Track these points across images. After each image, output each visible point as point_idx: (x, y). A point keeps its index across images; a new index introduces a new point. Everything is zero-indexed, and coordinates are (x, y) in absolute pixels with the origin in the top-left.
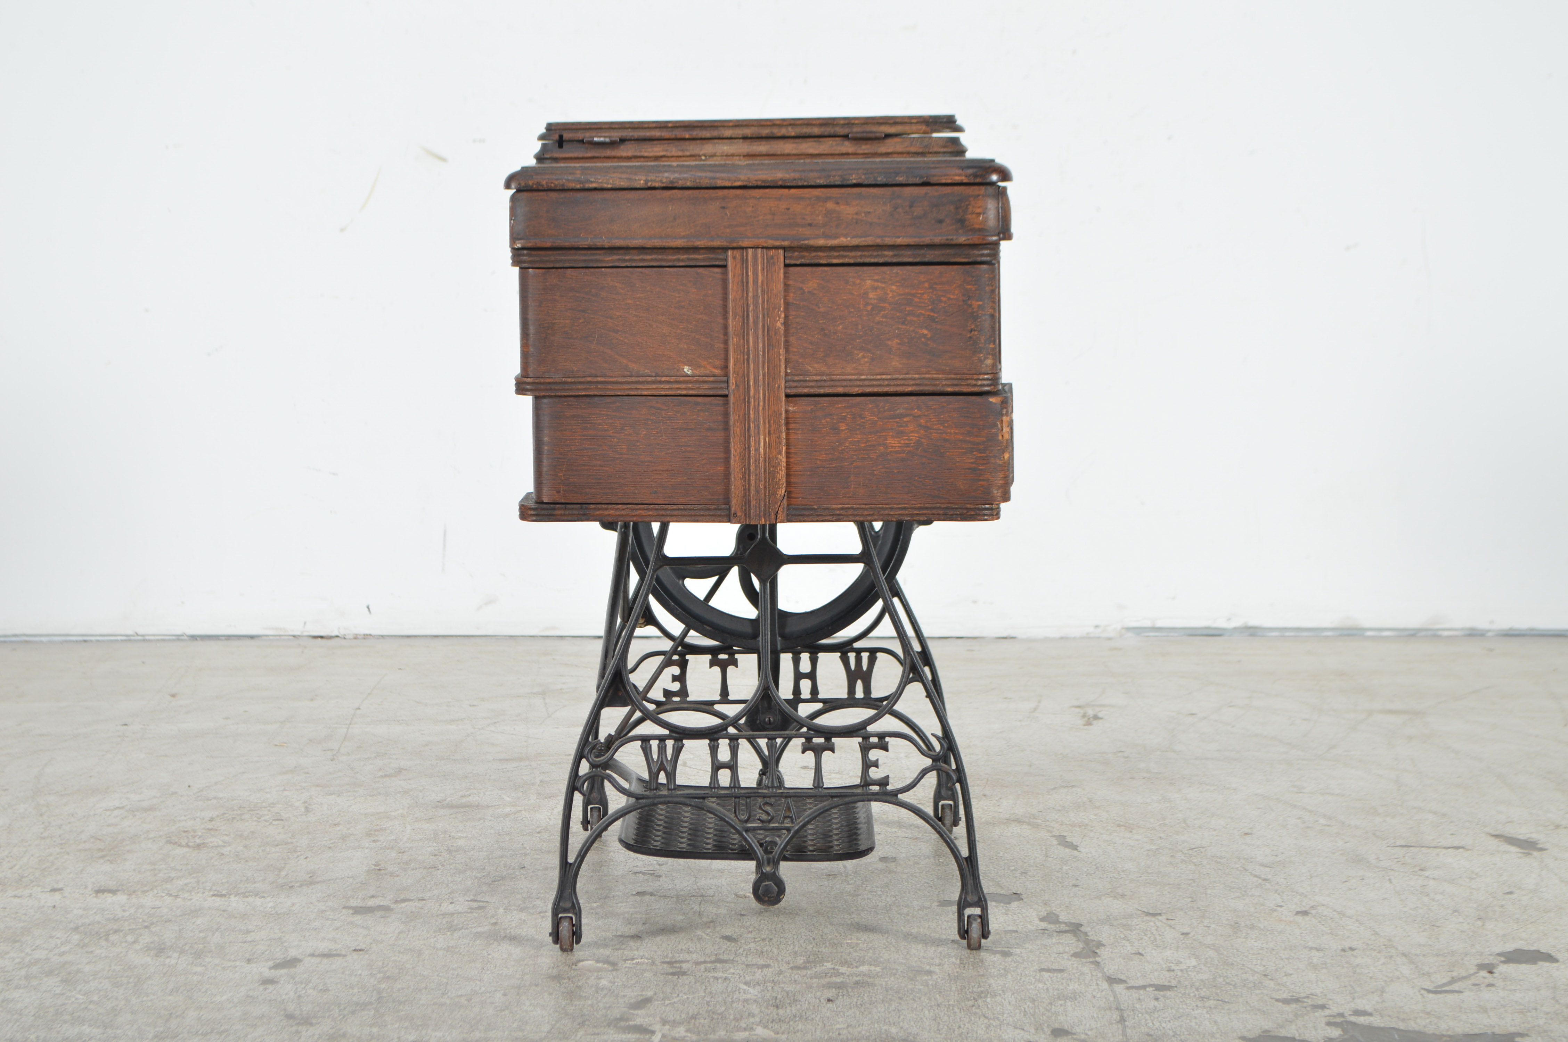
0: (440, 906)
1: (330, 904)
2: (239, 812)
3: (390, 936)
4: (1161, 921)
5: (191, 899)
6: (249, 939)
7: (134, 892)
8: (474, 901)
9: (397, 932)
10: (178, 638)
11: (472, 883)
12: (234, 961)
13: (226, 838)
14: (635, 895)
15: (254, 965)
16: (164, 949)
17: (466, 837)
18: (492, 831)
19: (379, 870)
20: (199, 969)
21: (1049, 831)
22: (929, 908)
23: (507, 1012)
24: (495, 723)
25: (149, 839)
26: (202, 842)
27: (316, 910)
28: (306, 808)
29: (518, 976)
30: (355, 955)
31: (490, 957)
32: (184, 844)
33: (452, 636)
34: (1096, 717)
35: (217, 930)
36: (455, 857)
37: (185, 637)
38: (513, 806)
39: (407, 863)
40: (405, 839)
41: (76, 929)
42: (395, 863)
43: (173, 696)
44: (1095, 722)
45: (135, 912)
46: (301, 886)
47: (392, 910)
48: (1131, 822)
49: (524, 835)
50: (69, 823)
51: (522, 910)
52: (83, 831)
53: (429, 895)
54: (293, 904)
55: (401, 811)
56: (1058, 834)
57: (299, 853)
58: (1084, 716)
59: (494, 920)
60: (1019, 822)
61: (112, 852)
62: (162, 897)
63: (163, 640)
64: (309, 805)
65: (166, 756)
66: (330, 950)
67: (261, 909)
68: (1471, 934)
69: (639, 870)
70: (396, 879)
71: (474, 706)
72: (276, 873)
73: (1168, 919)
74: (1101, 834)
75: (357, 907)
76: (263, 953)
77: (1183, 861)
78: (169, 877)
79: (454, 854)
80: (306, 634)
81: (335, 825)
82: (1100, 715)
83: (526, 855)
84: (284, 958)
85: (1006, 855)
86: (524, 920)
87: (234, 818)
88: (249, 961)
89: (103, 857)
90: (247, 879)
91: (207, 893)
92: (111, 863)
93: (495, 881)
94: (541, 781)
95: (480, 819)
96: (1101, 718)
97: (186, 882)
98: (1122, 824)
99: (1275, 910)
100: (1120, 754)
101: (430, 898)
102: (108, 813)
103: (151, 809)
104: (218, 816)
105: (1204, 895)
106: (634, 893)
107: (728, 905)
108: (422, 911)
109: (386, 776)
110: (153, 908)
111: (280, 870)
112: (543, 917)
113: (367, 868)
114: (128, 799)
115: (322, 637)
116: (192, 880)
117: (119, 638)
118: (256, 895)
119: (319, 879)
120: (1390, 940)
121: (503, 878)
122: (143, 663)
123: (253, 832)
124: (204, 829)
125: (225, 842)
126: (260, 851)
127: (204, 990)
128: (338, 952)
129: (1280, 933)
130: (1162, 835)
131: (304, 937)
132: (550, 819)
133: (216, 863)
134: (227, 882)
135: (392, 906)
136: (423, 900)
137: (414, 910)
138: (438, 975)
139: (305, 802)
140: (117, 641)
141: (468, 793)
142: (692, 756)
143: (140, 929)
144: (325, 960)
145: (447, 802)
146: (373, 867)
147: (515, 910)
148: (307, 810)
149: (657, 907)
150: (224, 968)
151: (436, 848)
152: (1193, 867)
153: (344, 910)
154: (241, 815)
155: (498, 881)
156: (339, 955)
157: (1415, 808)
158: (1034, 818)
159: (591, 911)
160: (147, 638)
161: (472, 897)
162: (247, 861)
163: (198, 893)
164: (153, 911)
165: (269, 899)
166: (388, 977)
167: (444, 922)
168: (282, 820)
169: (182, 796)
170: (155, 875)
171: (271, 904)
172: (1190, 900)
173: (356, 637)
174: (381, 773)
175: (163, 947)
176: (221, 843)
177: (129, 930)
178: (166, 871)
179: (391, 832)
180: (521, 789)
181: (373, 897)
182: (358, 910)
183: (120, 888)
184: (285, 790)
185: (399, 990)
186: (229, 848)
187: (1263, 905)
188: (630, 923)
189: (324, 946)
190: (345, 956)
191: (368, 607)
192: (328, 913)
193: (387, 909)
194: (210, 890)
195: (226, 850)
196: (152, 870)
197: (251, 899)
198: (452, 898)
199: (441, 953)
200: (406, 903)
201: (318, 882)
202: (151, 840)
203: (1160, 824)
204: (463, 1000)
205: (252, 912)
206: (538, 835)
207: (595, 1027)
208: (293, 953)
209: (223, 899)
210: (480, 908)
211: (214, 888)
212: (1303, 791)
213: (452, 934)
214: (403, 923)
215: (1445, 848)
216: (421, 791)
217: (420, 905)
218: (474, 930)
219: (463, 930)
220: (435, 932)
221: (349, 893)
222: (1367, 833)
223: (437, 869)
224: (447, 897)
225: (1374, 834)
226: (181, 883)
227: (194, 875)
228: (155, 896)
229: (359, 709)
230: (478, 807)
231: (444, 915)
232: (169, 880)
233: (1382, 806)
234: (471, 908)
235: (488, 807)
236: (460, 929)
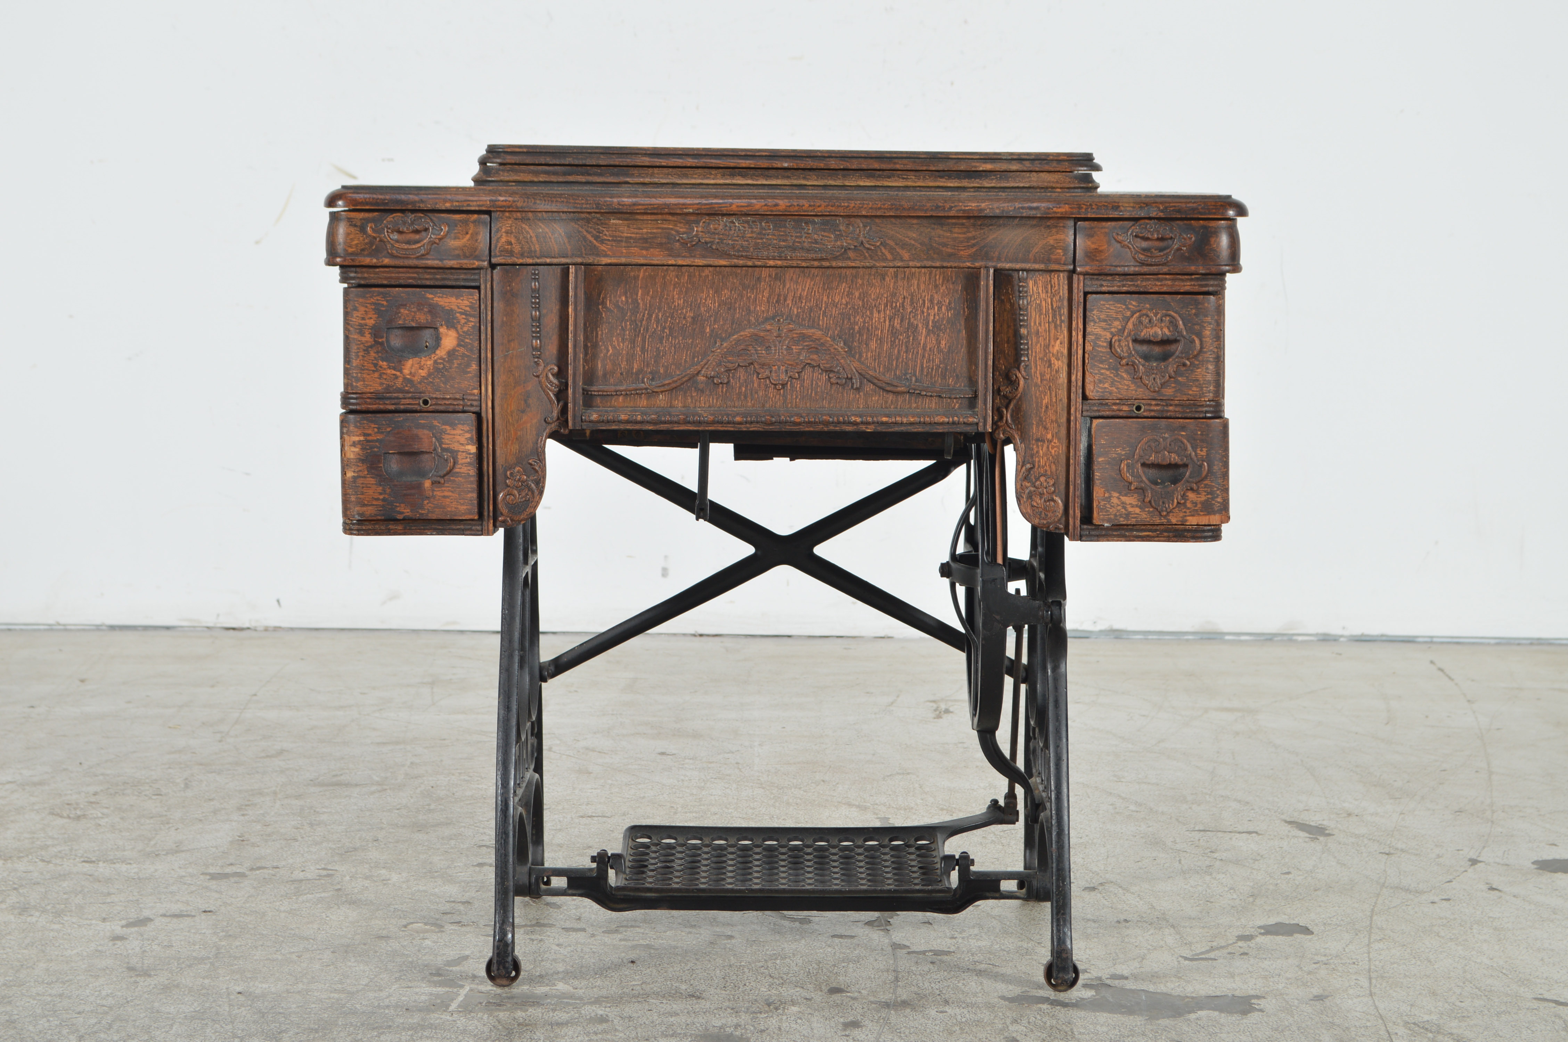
0: (292, 873)
1: (190, 870)
2: (122, 787)
3: (240, 899)
5: (62, 865)
6: (109, 900)
7: (11, 858)
8: (324, 869)
9: (246, 896)
10: (98, 628)
11: (326, 854)
12: (91, 919)
13: (105, 811)
14: (475, 866)
15: (108, 923)
16: (28, 908)
17: (330, 812)
18: (356, 807)
19: (243, 841)
20: (57, 927)
23: (332, 967)
24: (381, 710)
25: (33, 810)
26: (82, 813)
27: (176, 876)
28: (186, 783)
29: (349, 936)
30: (203, 916)
31: (328, 919)
32: (65, 815)
33: (356, 630)
34: (947, 711)
35: (80, 892)
36: (315, 830)
37: (104, 628)
38: (379, 785)
39: (269, 835)
40: (273, 813)
42: (258, 835)
43: (82, 681)
44: (945, 716)
45: (8, 875)
46: (167, 854)
47: (246, 876)
49: (384, 811)
51: (366, 878)
53: (284, 863)
54: (156, 870)
55: (274, 788)
57: (171, 825)
58: (935, 710)
59: (339, 887)
62: (36, 862)
63: (84, 630)
64: (190, 782)
65: (65, 736)
66: (181, 911)
67: (125, 874)
68: (1240, 909)
69: (484, 843)
70: (257, 849)
71: (364, 694)
72: (146, 842)
75: (214, 874)
76: (119, 913)
78: (46, 845)
79: (315, 827)
80: (219, 625)
81: (210, 800)
82: (951, 709)
83: (382, 829)
84: (138, 918)
86: (367, 887)
87: (116, 793)
88: (104, 920)
90: (118, 848)
91: (78, 860)
93: (347, 852)
94: (412, 763)
96: (952, 712)
97: (60, 849)
100: (960, 745)
101: (284, 866)
103: (41, 783)
104: (102, 791)
106: (475, 864)
108: (274, 877)
109: (267, 756)
110: (25, 872)
111: (150, 840)
112: (385, 884)
113: (231, 839)
114: (21, 774)
115: (234, 629)
116: (67, 848)
117: (42, 627)
118: (123, 862)
119: (185, 848)
120: (1163, 913)
121: (355, 849)
122: (60, 650)
123: (132, 806)
124: (87, 802)
125: (103, 814)
126: (135, 823)
127: (57, 944)
128: (189, 913)
131: (160, 899)
133: (92, 833)
134: (99, 850)
135: (247, 873)
136: (278, 868)
137: (267, 876)
138: (276, 935)
139: (186, 779)
140: (39, 630)
141: (340, 773)
142: (558, 742)
143: (9, 890)
144: (175, 920)
145: (319, 780)
146: (238, 838)
147: (360, 878)
148: (187, 786)
150: (79, 926)
153: (202, 876)
154: (124, 789)
155: (351, 852)
156: (188, 916)
157: (1222, 796)
158: (865, 802)
160: (69, 627)
161: (323, 866)
162: (121, 831)
163: (69, 859)
164: (25, 874)
165: (135, 865)
166: (230, 936)
167: (292, 888)
168: (161, 795)
169: (72, 772)
170: (33, 843)
171: (136, 870)
173: (266, 629)
174: (262, 754)
175: (27, 906)
176: (100, 815)
178: (44, 840)
179: (261, 807)
180: (391, 770)
181: (231, 864)
182: (214, 877)
184: (170, 768)
185: (237, 947)
186: (106, 820)
189: (175, 908)
190: (194, 916)
191: (278, 601)
192: (186, 878)
193: (242, 875)
194: (81, 857)
195: (102, 822)
196: (30, 838)
197: (117, 866)
198: (304, 867)
199: (283, 915)
200: (261, 871)
201: (183, 851)
202: (35, 812)
204: (294, 957)
205: (116, 877)
207: (410, 981)
208: (147, 913)
209: (92, 865)
210: (328, 876)
211: (85, 855)
212: (1122, 780)
213: (297, 899)
214: (254, 888)
215: (1239, 833)
216: (296, 770)
217: (274, 873)
218: (318, 895)
219: (308, 895)
220: (282, 896)
221: (210, 861)
222: (1171, 818)
223: (296, 840)
224: (300, 865)
225: (1177, 820)
226: (55, 850)
227: (69, 843)
228: (28, 862)
229: (255, 695)
230: (347, 785)
231: (293, 881)
232: (45, 847)
233: (1192, 794)
234: (320, 876)
235: (356, 785)
236: (306, 894)
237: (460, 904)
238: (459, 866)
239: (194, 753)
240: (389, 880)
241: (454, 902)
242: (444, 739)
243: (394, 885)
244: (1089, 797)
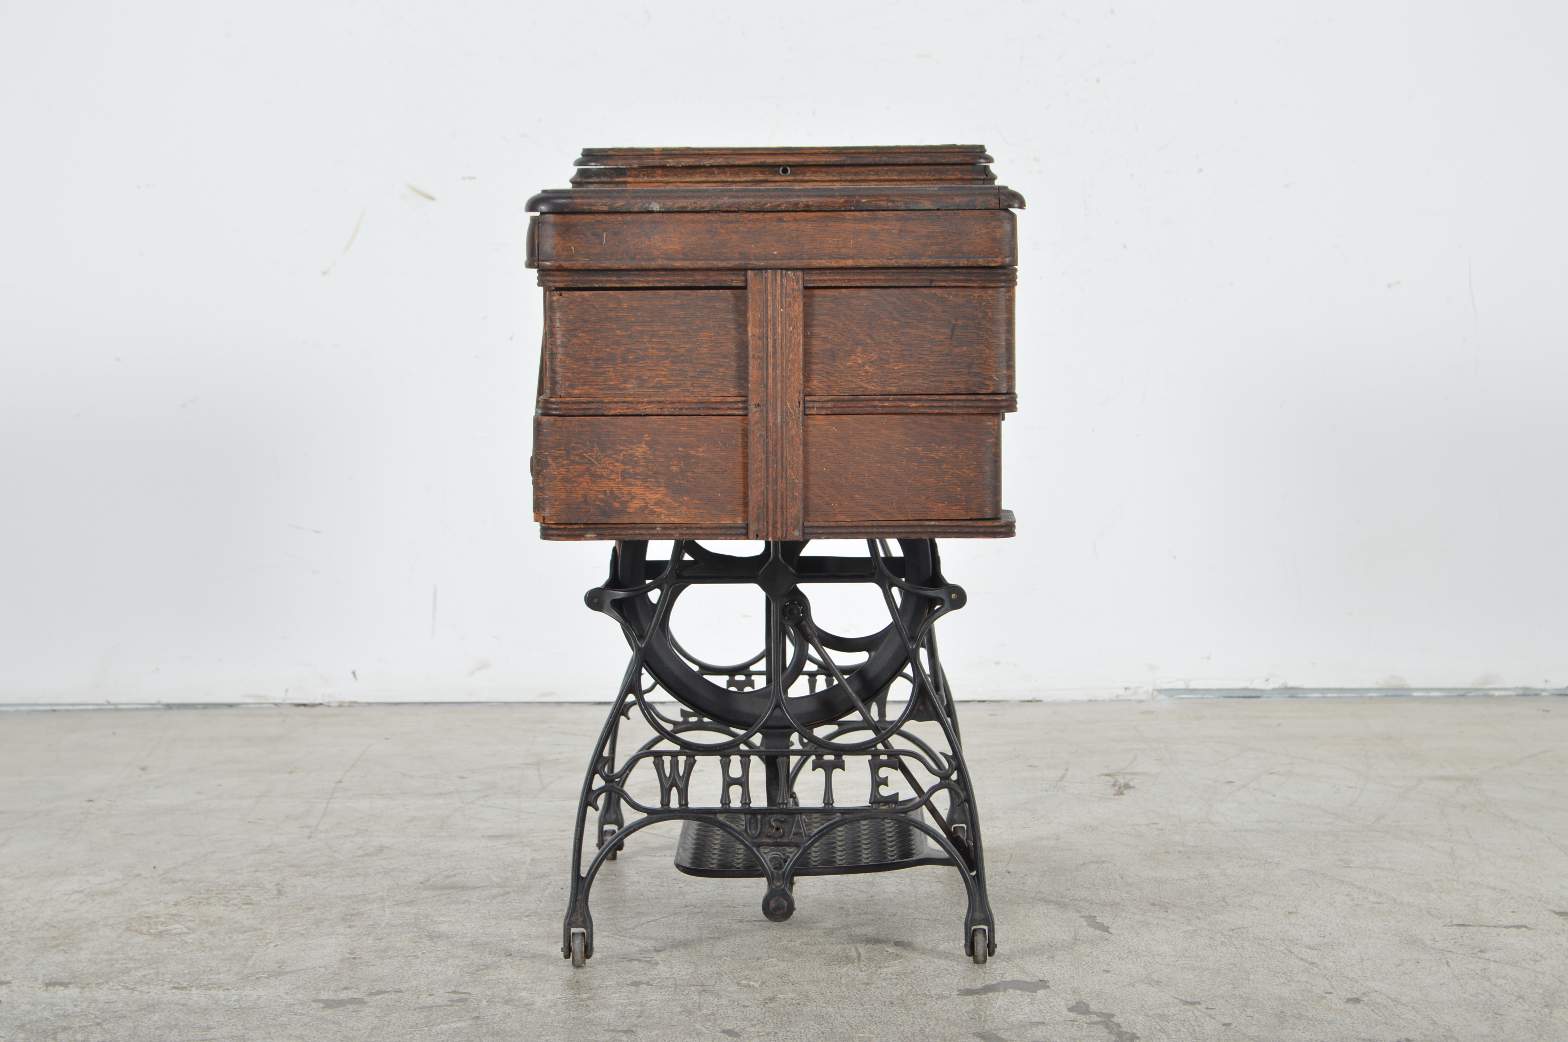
0: (418, 998)
1: (299, 996)
2: (206, 896)
3: (363, 1032)
4: (1200, 1010)
5: (149, 992)
6: (209, 1037)
7: (88, 985)
8: (455, 992)
9: (370, 1027)
10: (153, 707)
11: (454, 973)
13: (190, 924)
17: (450, 921)
18: (478, 915)
19: (354, 958)
21: (1077, 911)
22: (948, 997)
24: (485, 796)
25: (107, 926)
26: (164, 928)
27: (283, 1004)
28: (279, 890)
32: (145, 931)
33: (443, 703)
34: (1127, 786)
35: (175, 1026)
36: (436, 944)
37: (159, 706)
38: (501, 887)
39: (384, 951)
40: (384, 924)
41: (22, 1027)
42: (371, 951)
43: (144, 769)
44: (1126, 792)
45: (88, 1007)
46: (269, 977)
47: (366, 1003)
48: (1166, 900)
49: (511, 919)
50: (23, 909)
51: (506, 1002)
52: (36, 918)
53: (406, 986)
54: (259, 997)
55: (380, 893)
56: (1087, 914)
57: (269, 941)
58: (1114, 785)
59: (476, 1014)
60: (1046, 901)
61: (67, 941)
62: (118, 990)
63: (138, 710)
64: (282, 887)
65: (132, 834)
67: (225, 1003)
68: (1538, 1022)
70: (372, 968)
71: (463, 778)
72: (242, 963)
73: (1207, 1008)
74: (1134, 914)
75: (328, 1000)
77: (1223, 943)
78: (127, 968)
79: (435, 940)
80: (288, 701)
81: (309, 909)
82: (1132, 783)
85: (1032, 938)
86: (509, 1014)
87: (200, 902)
89: (56, 946)
90: (211, 970)
91: (166, 986)
92: (65, 952)
93: (479, 971)
94: (533, 860)
95: (465, 902)
96: (1133, 787)
97: (144, 973)
98: (1156, 902)
99: (1324, 997)
100: (1153, 826)
101: (408, 990)
102: (66, 897)
103: (112, 892)
104: (183, 900)
105: (1247, 981)
106: (629, 982)
107: (730, 995)
108: (398, 1003)
109: (366, 855)
110: (108, 1003)
111: (247, 960)
112: (529, 1010)
113: (340, 957)
114: (88, 881)
115: (305, 705)
116: (152, 971)
117: (90, 707)
118: (219, 988)
119: (289, 969)
120: (1450, 1031)
121: (487, 967)
122: (114, 733)
123: (220, 918)
124: (168, 914)
125: (189, 929)
126: (227, 938)
129: (1330, 1023)
130: (1200, 915)
131: (270, 1034)
132: (540, 901)
133: (178, 952)
134: (189, 973)
135: (366, 999)
136: (401, 992)
137: (389, 1003)
139: (278, 884)
140: (87, 711)
141: (453, 873)
143: (91, 1026)
145: (430, 882)
146: (348, 955)
147: (499, 1002)
148: (280, 893)
149: (653, 998)
151: (417, 934)
152: (1234, 950)
153: (314, 1004)
154: (209, 898)
155: (482, 970)
157: (1472, 883)
158: (1062, 897)
159: (581, 1003)
160: (120, 707)
161: (453, 988)
162: (212, 949)
163: (157, 985)
164: (107, 1006)
165: (233, 991)
167: (422, 1017)
168: (252, 904)
169: (146, 878)
170: (112, 966)
171: (235, 997)
172: (1231, 986)
173: (341, 705)
174: (361, 852)
176: (185, 930)
177: (80, 1027)
178: (124, 961)
179: (369, 917)
180: (510, 869)
181: (346, 988)
182: (330, 1004)
183: (73, 981)
184: (257, 871)
186: (193, 936)
187: (1310, 992)
188: (623, 1017)
191: (354, 673)
192: (296, 1007)
193: (360, 1002)
194: (170, 982)
195: (189, 938)
196: (108, 960)
197: (213, 992)
198: (432, 990)
200: (382, 996)
201: (287, 973)
202: (110, 927)
203: (1198, 903)
205: (214, 1006)
206: (527, 919)
209: (183, 992)
210: (461, 1000)
211: (175, 980)
212: (1351, 865)
213: (430, 1030)
214: (377, 1017)
215: (1506, 927)
216: (403, 871)
217: (397, 998)
218: (453, 1025)
219: (442, 1025)
220: (411, 1027)
221: (320, 984)
222: (1421, 911)
223: (417, 957)
224: (426, 988)
225: (1428, 912)
226: (139, 974)
227: (154, 966)
228: (109, 989)
229: (340, 782)
230: (464, 888)
231: (422, 1008)
232: (127, 971)
233: (1436, 881)
234: (452, 1001)
235: (474, 888)
236: (439, 1025)
237: (621, 1034)
238: (611, 986)
239: (282, 852)
240: (533, 1004)
241: (613, 1031)
242: (564, 831)
243: (540, 1011)
244: (1319, 887)
